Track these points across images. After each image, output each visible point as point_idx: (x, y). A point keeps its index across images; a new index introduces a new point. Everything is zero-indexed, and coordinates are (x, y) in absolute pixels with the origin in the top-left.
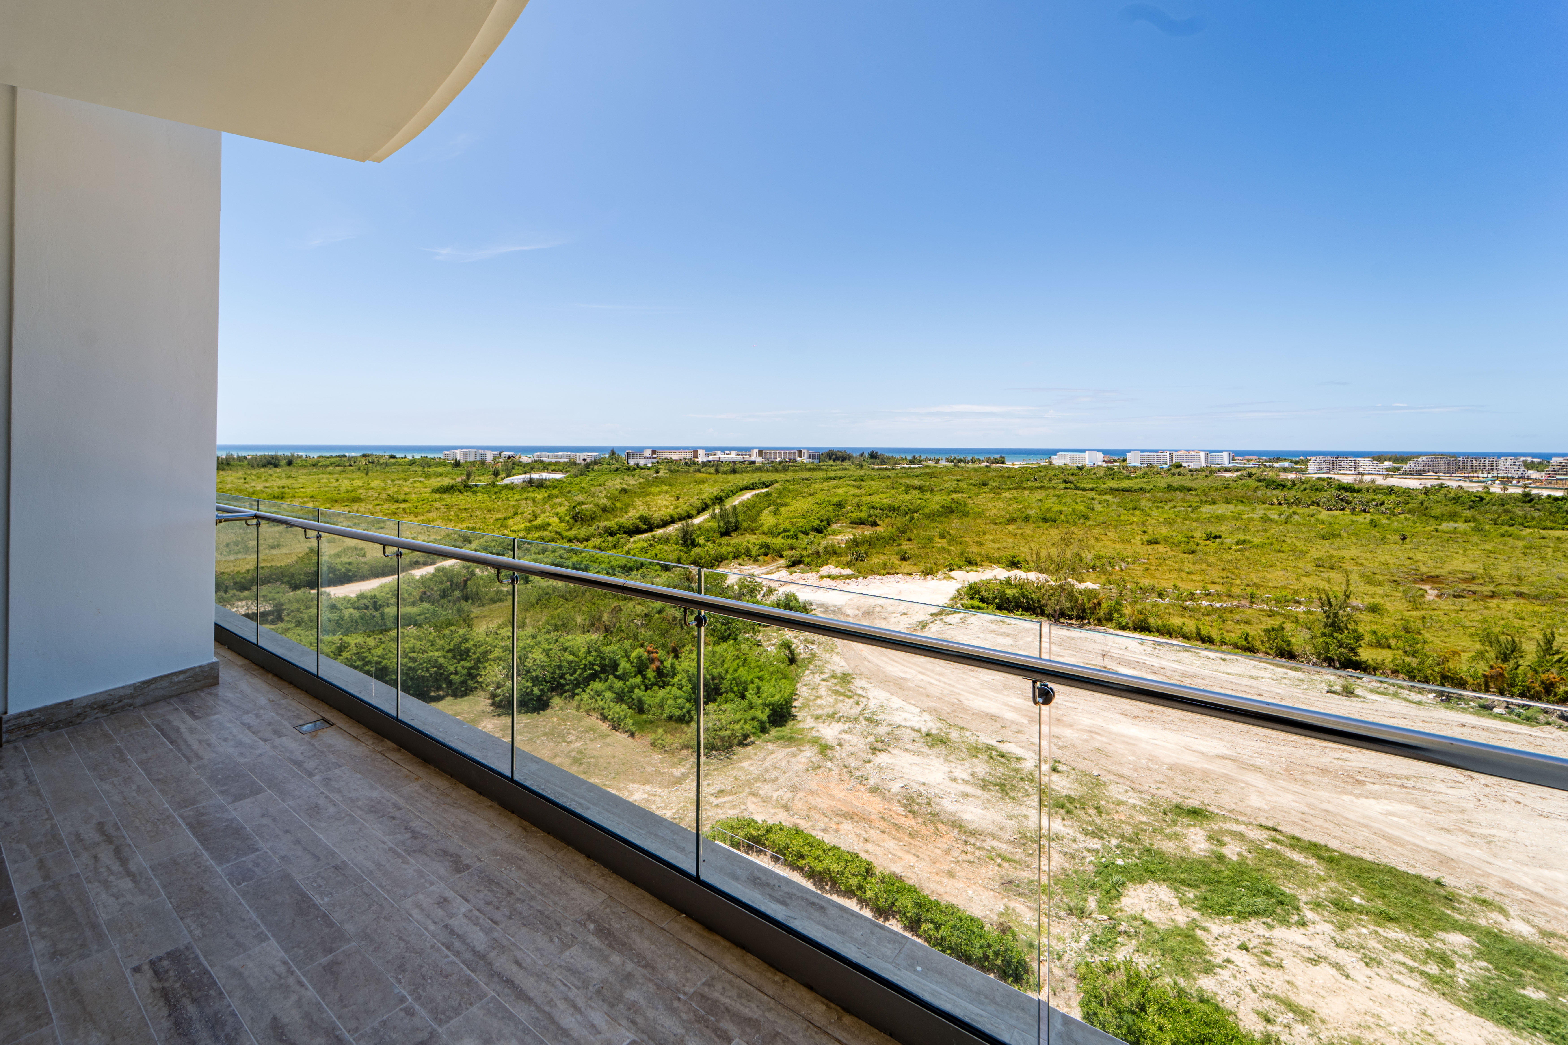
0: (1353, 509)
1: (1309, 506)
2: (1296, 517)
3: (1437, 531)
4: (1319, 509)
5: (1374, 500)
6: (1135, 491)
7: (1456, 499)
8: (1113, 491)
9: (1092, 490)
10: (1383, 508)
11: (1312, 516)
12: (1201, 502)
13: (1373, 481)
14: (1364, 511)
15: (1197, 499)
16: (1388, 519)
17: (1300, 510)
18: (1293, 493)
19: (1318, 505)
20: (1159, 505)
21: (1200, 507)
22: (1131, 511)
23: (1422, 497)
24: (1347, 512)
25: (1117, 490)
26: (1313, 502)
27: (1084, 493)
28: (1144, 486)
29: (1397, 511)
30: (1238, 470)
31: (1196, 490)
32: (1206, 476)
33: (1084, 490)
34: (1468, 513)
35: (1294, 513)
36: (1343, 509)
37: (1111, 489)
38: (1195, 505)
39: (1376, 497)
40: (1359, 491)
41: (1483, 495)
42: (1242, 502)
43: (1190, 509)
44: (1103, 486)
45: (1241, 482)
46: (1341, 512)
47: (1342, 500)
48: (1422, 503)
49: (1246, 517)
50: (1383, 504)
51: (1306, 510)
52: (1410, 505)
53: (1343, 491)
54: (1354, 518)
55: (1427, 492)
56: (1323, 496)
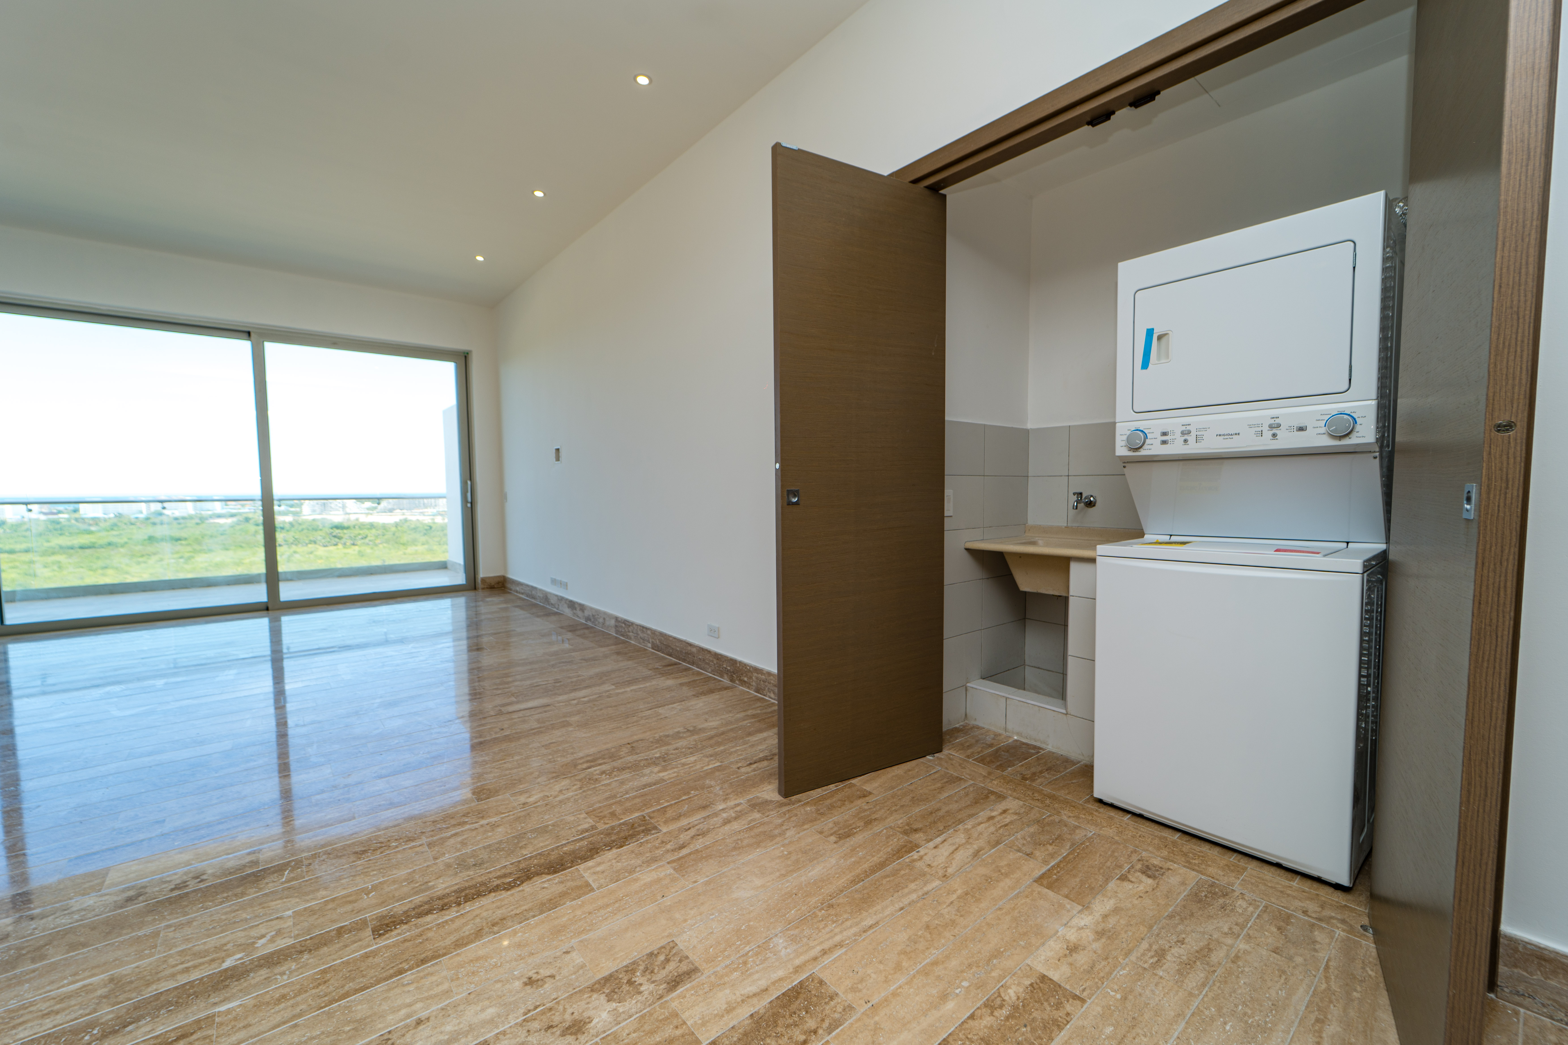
0: (345, 544)
1: (307, 544)
2: (297, 556)
3: (405, 554)
4: (317, 546)
5: (359, 534)
6: (102, 547)
7: (415, 529)
8: (64, 550)
9: (27, 551)
10: (367, 541)
11: (311, 553)
12: (195, 551)
13: (357, 520)
14: (354, 544)
15: (189, 549)
16: (372, 548)
17: (300, 549)
18: (292, 534)
19: (315, 542)
20: (141, 559)
21: (193, 557)
22: (100, 571)
23: (394, 529)
24: (340, 546)
25: (72, 548)
26: (311, 541)
27: (12, 556)
28: (114, 540)
29: (378, 541)
30: (233, 515)
31: (186, 539)
32: (197, 524)
33: (11, 552)
34: (423, 539)
35: (295, 552)
36: (336, 545)
37: (61, 547)
38: (187, 555)
39: (361, 532)
40: (348, 528)
41: (432, 525)
42: (241, 547)
43: (182, 560)
44: (46, 544)
45: (238, 527)
46: (335, 547)
47: (335, 537)
48: (394, 534)
49: (247, 561)
50: (366, 537)
51: (305, 549)
52: (386, 537)
53: (335, 529)
54: (346, 551)
55: (397, 525)
56: (318, 536)
